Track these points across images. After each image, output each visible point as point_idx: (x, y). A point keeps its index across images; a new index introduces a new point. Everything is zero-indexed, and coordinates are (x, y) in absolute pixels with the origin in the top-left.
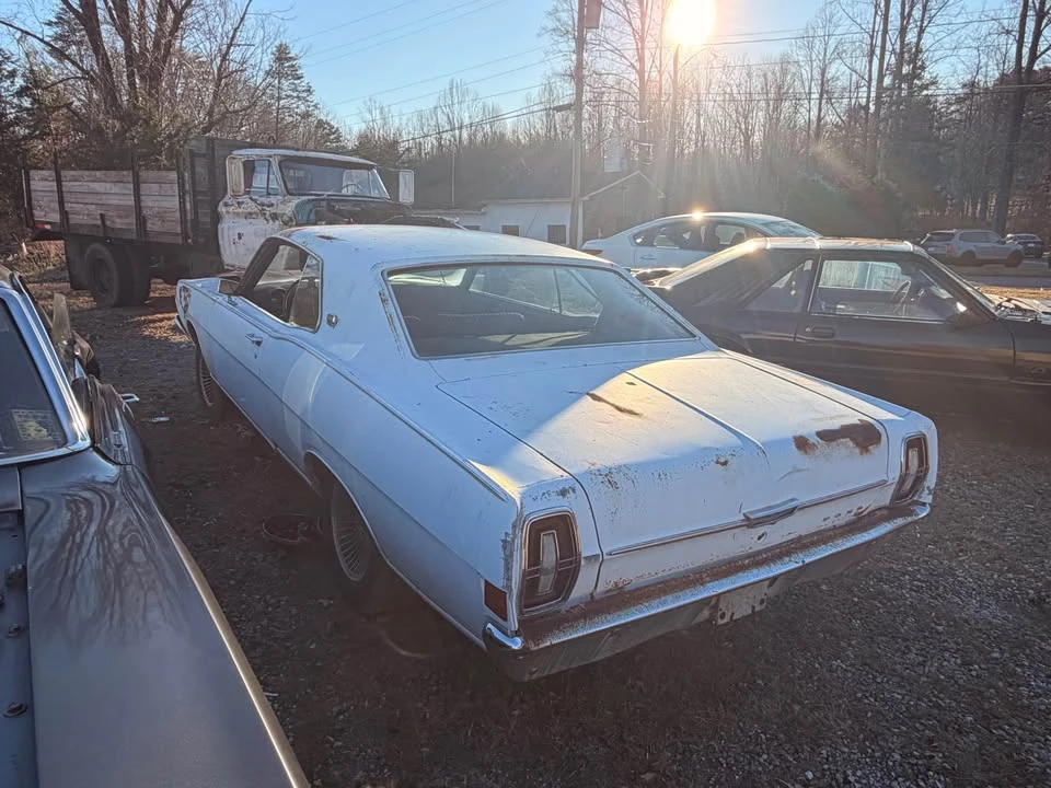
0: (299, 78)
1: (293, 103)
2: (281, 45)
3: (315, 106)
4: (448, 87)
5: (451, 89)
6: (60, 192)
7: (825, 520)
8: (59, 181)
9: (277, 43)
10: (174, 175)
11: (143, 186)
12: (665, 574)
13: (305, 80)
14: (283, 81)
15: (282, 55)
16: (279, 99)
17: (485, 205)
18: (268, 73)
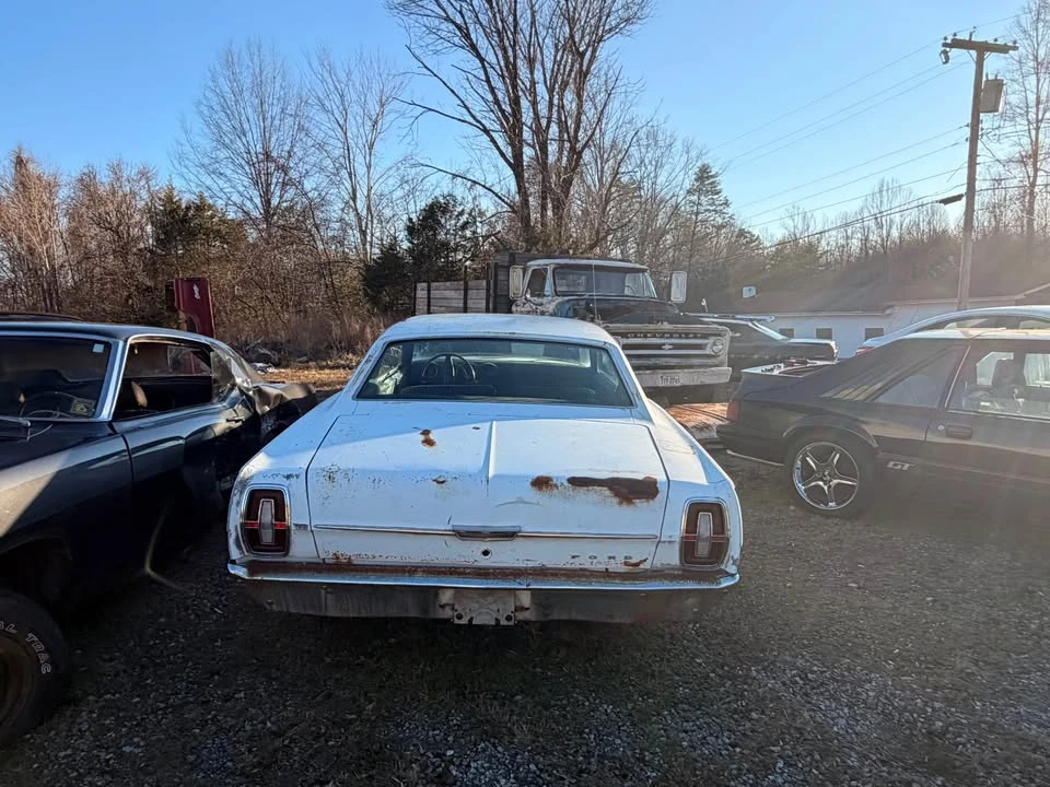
0: (717, 193)
1: (712, 216)
2: (703, 166)
3: (730, 217)
4: (877, 189)
5: (881, 191)
6: (429, 298)
7: (574, 557)
8: (429, 290)
9: (699, 164)
10: (484, 282)
11: (470, 292)
12: (381, 559)
13: (724, 194)
14: (702, 198)
15: (704, 174)
16: (697, 214)
17: (892, 306)
18: (689, 192)
